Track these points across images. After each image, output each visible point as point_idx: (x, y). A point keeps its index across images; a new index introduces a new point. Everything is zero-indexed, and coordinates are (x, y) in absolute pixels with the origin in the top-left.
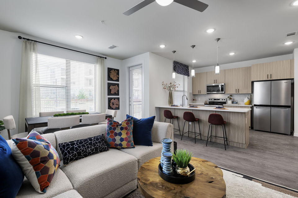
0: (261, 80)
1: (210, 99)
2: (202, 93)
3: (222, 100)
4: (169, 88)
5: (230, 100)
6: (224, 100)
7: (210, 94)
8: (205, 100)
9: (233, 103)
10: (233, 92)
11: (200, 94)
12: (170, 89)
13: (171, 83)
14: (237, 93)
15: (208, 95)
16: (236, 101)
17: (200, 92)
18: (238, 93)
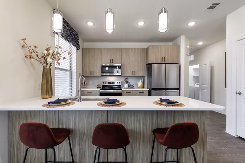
0: (157, 62)
1: (103, 83)
2: (95, 75)
3: (118, 83)
4: (43, 59)
5: (126, 83)
6: (120, 83)
7: (105, 76)
8: (98, 84)
9: (129, 86)
10: (129, 74)
11: (92, 75)
12: (46, 62)
13: (48, 50)
14: (133, 76)
15: (103, 77)
16: (133, 85)
17: (92, 73)
18: (135, 76)
